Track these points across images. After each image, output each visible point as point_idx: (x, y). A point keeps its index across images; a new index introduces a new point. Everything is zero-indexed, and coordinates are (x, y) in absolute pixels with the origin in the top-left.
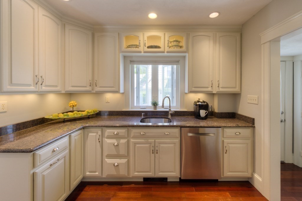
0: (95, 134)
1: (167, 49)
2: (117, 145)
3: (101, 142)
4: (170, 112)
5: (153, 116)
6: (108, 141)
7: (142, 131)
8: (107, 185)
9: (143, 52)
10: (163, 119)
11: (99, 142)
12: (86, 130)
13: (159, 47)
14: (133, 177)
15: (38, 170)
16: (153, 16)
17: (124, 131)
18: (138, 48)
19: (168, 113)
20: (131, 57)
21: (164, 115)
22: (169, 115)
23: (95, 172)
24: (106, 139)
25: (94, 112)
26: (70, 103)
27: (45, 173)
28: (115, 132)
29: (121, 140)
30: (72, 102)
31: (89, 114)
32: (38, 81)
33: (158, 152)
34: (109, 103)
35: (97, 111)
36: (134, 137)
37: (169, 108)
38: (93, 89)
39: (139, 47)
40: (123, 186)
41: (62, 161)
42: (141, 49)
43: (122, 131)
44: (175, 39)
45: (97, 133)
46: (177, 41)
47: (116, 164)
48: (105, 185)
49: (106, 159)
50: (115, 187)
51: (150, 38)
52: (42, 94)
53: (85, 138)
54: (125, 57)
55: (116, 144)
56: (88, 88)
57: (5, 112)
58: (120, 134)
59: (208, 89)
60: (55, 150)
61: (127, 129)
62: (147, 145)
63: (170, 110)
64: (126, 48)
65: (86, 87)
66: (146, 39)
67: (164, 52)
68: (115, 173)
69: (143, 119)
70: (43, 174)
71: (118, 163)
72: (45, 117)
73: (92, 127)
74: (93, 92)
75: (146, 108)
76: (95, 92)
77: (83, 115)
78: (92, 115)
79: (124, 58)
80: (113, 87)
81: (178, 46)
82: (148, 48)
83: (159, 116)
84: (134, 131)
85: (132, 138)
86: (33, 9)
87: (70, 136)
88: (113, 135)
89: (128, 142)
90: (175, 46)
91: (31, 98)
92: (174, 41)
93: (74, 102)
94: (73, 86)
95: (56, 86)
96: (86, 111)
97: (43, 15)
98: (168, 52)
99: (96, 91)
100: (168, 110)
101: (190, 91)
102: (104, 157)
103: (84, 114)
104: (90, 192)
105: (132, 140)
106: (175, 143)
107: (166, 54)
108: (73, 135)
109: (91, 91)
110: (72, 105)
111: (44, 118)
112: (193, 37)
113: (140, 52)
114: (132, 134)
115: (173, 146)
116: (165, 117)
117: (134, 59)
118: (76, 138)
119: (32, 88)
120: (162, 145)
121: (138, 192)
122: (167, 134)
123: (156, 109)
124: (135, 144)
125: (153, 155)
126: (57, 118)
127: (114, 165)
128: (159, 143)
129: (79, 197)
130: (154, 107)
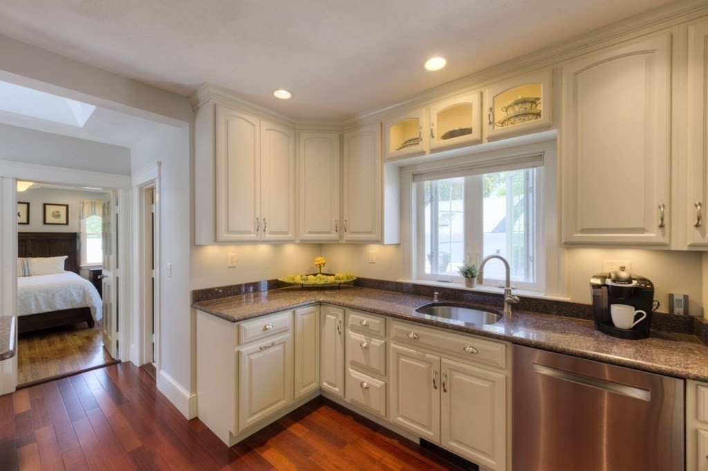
0: (334, 318)
1: (488, 131)
2: (366, 347)
3: (342, 334)
4: (507, 299)
5: (463, 303)
6: (353, 336)
7: (413, 331)
8: (352, 418)
9: (428, 151)
10: (485, 313)
11: (340, 333)
12: (323, 307)
13: (468, 131)
14: (395, 425)
15: (244, 349)
16: (436, 64)
17: (378, 322)
18: (418, 144)
19: (504, 300)
20: (414, 165)
21: (491, 303)
22: (506, 305)
23: (335, 386)
24: (350, 332)
25: (347, 278)
26: (316, 259)
27: (254, 357)
28: (363, 321)
29: (374, 339)
30: (319, 258)
31: (338, 282)
32: (260, 226)
33: (447, 387)
34: (374, 263)
35: (352, 277)
36: (398, 340)
37: (505, 284)
38: (341, 237)
39: (420, 142)
40: (377, 434)
41: (280, 348)
42: (425, 145)
43: (375, 322)
44: (519, 97)
45: (337, 316)
46: (524, 101)
47: (365, 384)
48: (349, 416)
49: (350, 369)
50: (362, 428)
51: (443, 115)
52: (277, 244)
53: (321, 322)
54: (401, 169)
55: (365, 345)
56: (334, 236)
57: (234, 267)
58: (371, 327)
59: (646, 235)
60: (267, 327)
61: (384, 319)
62: (423, 365)
63: (508, 291)
64: (401, 148)
65: (329, 233)
66: (434, 119)
67: (479, 141)
68: (364, 403)
69: (434, 305)
70: (250, 356)
71: (368, 384)
72: (280, 279)
73: (330, 303)
74: (341, 242)
75: (450, 280)
76: (344, 242)
77: (329, 282)
78: (344, 283)
79: (401, 171)
80: (371, 233)
81: (526, 114)
82: (445, 139)
83: (480, 305)
84: (397, 327)
85: (393, 339)
86: (254, 125)
87: (294, 312)
88: (359, 325)
89: (386, 345)
90: (517, 116)
91: (264, 249)
92: (516, 103)
93: (322, 259)
94: (310, 233)
95: (286, 233)
96: (337, 275)
97: (267, 130)
98: (490, 139)
99: (346, 241)
100: (502, 291)
101: (563, 242)
102: (348, 364)
103: (331, 279)
104: (324, 418)
105: (393, 345)
106: (494, 382)
107: (486, 145)
108: (299, 311)
109: (338, 241)
110: (317, 263)
111: (277, 280)
112: (576, 74)
113: (423, 153)
114: (393, 333)
115: (487, 386)
116: (494, 308)
117: (420, 170)
118: (305, 317)
119: (253, 236)
120: (457, 376)
121: (397, 459)
122: (472, 352)
123: (471, 287)
124: (399, 354)
125: (436, 393)
126: (292, 282)
127: (362, 384)
128: (450, 369)
129: (307, 417)
130: (466, 281)
